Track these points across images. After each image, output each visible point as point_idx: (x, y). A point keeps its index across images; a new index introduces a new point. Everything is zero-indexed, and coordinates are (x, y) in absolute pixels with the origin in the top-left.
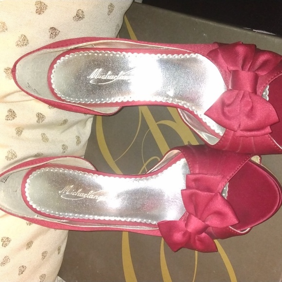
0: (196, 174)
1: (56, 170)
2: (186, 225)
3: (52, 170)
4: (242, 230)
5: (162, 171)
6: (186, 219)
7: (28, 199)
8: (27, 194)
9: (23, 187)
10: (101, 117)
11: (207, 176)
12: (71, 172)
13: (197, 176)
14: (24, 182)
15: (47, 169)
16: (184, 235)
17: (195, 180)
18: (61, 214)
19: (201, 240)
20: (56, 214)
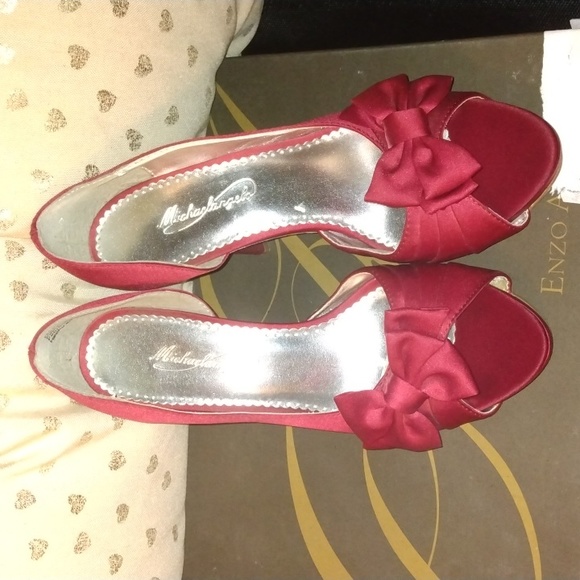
0: (402, 309)
1: (143, 319)
2: (387, 397)
3: (135, 320)
4: (483, 408)
5: (335, 316)
6: (387, 386)
7: (93, 374)
8: (90, 366)
9: (83, 352)
10: (208, 276)
11: (420, 312)
12: (170, 321)
13: (404, 312)
14: (85, 342)
15: (126, 319)
16: (384, 414)
17: (401, 319)
18: (153, 398)
19: (413, 425)
20: (145, 400)
